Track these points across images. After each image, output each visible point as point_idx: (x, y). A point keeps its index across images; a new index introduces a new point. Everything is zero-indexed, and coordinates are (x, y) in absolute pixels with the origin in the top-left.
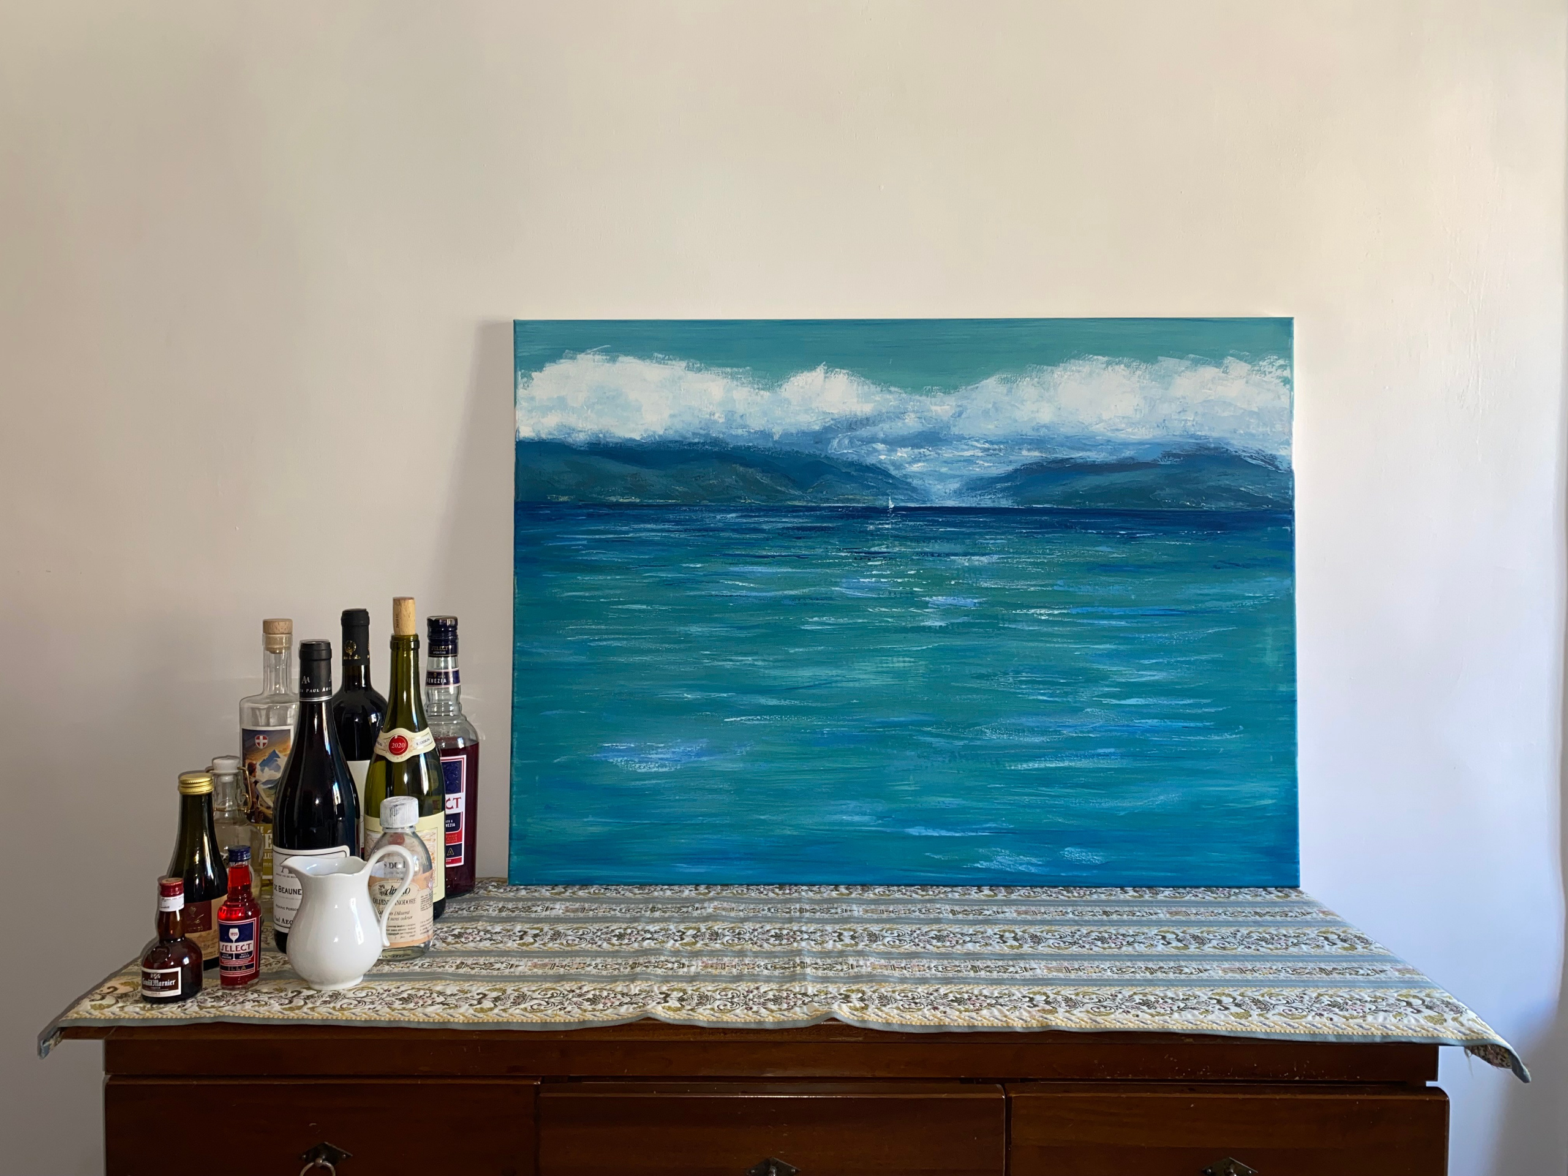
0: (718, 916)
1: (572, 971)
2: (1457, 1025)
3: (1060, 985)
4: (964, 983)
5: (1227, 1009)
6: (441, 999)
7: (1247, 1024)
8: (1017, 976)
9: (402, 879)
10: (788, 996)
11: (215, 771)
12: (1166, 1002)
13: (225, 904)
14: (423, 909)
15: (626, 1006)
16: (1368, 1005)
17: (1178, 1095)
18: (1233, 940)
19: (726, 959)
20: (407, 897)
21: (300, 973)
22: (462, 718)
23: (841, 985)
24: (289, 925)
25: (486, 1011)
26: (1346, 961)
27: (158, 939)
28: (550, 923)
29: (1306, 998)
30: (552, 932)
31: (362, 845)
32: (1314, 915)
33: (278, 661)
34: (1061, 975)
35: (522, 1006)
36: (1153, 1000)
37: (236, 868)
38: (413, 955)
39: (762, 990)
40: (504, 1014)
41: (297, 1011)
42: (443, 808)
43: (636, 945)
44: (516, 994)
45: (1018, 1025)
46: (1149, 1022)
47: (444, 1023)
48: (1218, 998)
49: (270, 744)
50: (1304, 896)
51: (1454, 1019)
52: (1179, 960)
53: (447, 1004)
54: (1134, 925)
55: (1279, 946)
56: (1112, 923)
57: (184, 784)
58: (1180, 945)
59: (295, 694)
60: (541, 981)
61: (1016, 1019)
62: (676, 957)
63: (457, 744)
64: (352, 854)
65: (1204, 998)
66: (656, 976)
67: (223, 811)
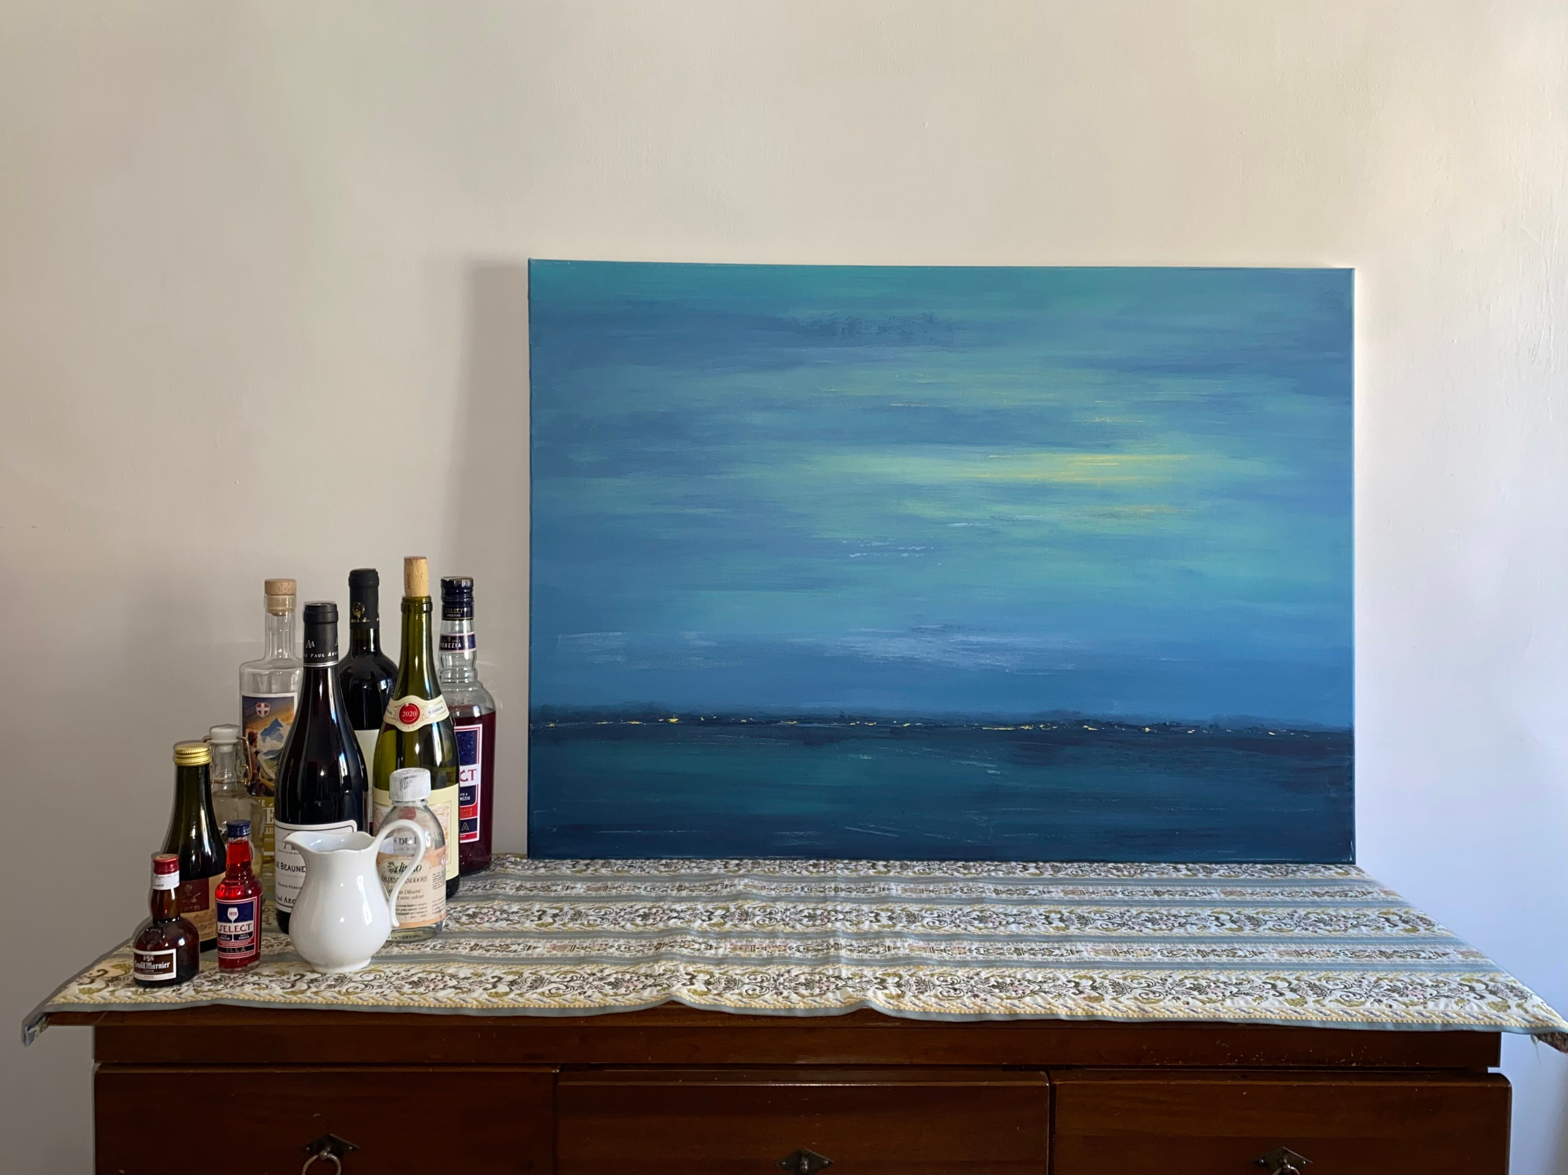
0: (748, 894)
1: (594, 953)
2: (1522, 1012)
3: (1108, 969)
4: (1007, 966)
5: (1281, 994)
6: (454, 982)
7: (1302, 1012)
8: (1063, 959)
9: (413, 855)
10: (821, 980)
11: (213, 741)
12: (1218, 987)
13: (223, 882)
14: (435, 887)
15: (649, 989)
16: (1429, 990)
17: (1229, 1082)
18: (1290, 921)
19: (756, 941)
20: (417, 875)
21: (304, 956)
22: (478, 684)
23: (877, 969)
24: (292, 905)
25: (501, 996)
26: (1407, 944)
27: (152, 918)
28: (570, 901)
29: (1365, 982)
30: (573, 912)
31: (370, 820)
32: (1375, 895)
33: (281, 624)
34: (1109, 958)
35: (540, 990)
36: (1205, 984)
37: (236, 843)
38: (425, 936)
39: (793, 974)
40: (520, 999)
41: (300, 996)
42: (457, 781)
43: (661, 925)
44: (533, 977)
45: (1063, 1013)
46: (1200, 1010)
47: (456, 1008)
48: (1272, 982)
49: (272, 713)
50: (1365, 875)
51: (1519, 1006)
52: (1233, 943)
53: (460, 988)
54: (1186, 906)
55: (1338, 928)
56: (1164, 904)
57: (180, 755)
58: (1234, 926)
59: (299, 659)
60: (561, 964)
61: (1061, 1007)
62: (704, 937)
63: (472, 713)
64: (360, 828)
65: (1258, 982)
66: (683, 956)
67: (221, 783)
